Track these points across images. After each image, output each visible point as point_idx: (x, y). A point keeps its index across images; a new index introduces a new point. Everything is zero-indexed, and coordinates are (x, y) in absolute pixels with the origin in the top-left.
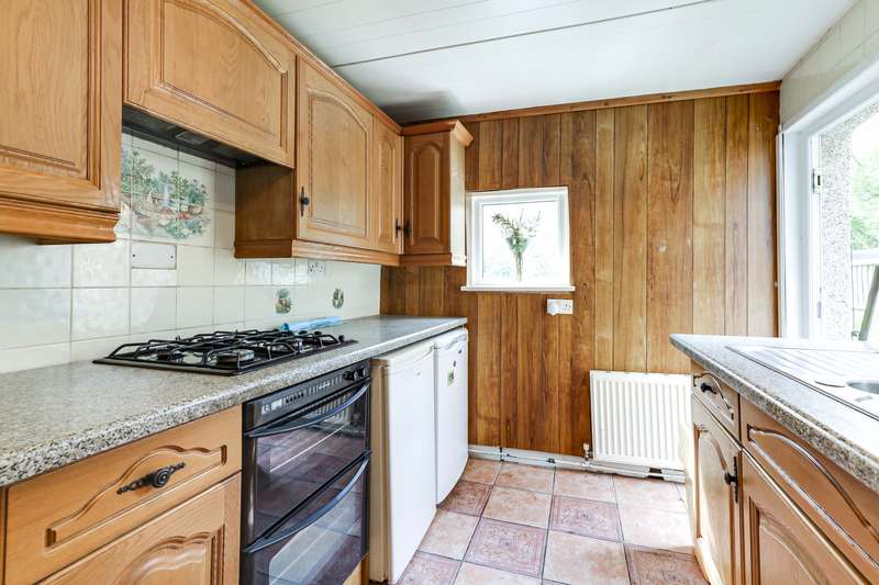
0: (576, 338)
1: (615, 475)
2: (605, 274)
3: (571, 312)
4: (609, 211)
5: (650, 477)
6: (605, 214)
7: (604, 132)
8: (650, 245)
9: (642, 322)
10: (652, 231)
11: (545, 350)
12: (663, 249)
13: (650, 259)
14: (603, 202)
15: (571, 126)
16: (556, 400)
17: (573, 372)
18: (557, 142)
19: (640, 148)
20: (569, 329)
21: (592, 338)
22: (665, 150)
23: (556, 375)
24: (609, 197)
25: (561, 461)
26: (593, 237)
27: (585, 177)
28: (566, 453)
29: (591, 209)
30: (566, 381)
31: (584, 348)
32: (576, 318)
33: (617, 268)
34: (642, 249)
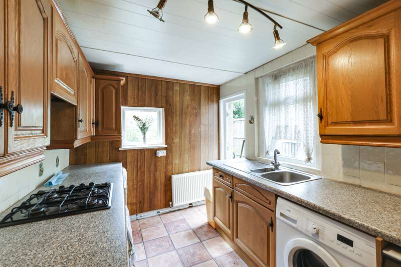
0: (167, 164)
1: (179, 210)
2: (176, 140)
3: (165, 155)
4: (178, 118)
5: (190, 207)
6: (176, 120)
7: (176, 90)
8: (190, 130)
9: (187, 156)
10: (190, 126)
11: (156, 171)
12: (193, 132)
13: (190, 135)
14: (176, 115)
15: (165, 86)
16: (159, 189)
17: (165, 177)
18: (160, 91)
19: (187, 98)
20: (165, 161)
21: (172, 164)
22: (194, 100)
23: (159, 179)
24: (178, 113)
25: (162, 211)
26: (173, 127)
27: (170, 105)
28: (163, 208)
29: (172, 117)
30: (163, 181)
31: (170, 167)
32: (167, 157)
33: (180, 138)
34: (188, 131)
